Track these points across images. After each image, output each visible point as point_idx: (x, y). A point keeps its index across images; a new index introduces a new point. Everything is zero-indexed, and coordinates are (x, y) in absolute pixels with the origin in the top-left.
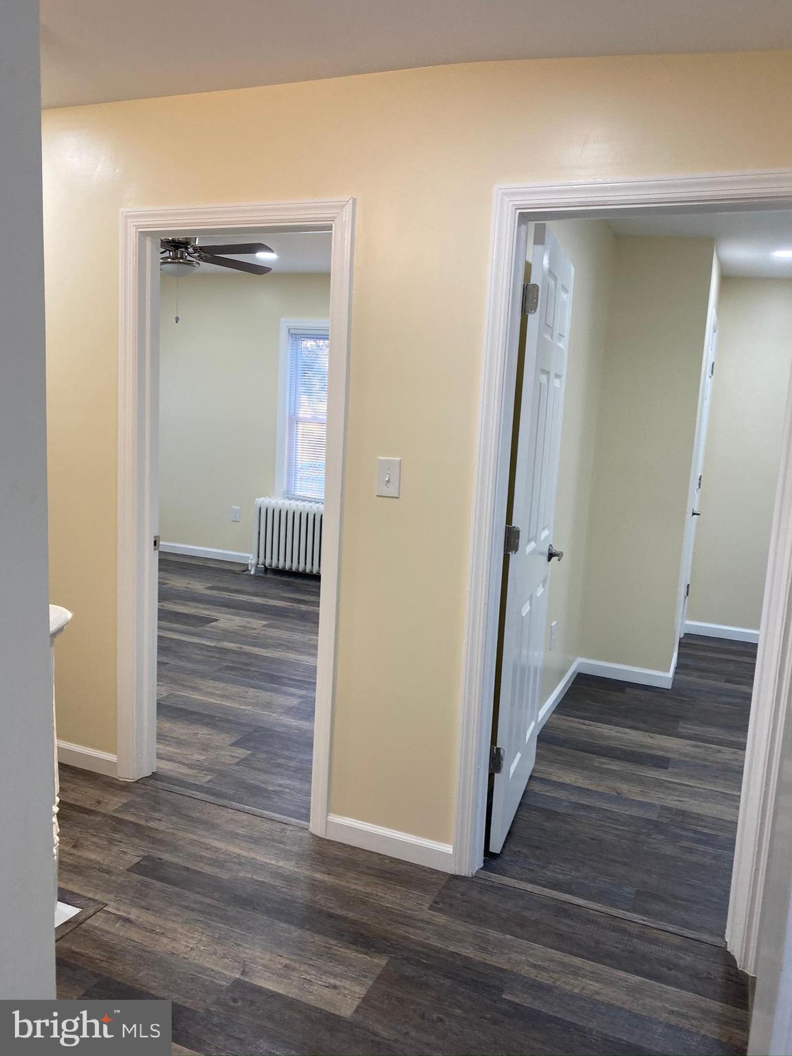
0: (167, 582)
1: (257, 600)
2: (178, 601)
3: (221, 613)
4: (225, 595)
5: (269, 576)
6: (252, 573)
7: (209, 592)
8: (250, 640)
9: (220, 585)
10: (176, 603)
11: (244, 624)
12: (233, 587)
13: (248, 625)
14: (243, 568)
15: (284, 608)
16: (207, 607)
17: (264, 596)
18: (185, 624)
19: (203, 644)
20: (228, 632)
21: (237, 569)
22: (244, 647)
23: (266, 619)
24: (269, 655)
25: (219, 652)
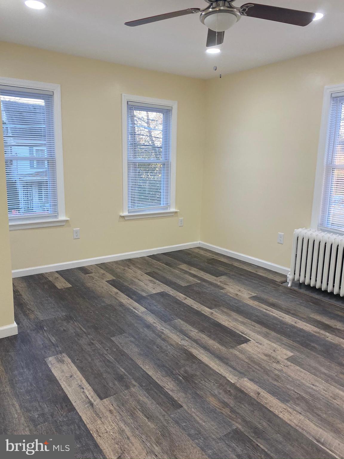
0: (225, 286)
1: (288, 319)
2: (225, 310)
3: (254, 331)
4: (264, 308)
5: (302, 291)
6: (289, 285)
7: (252, 303)
8: (271, 380)
9: (264, 296)
10: (223, 311)
11: (270, 352)
12: (272, 300)
13: (273, 355)
14: (283, 279)
15: (313, 335)
16: (246, 320)
17: (294, 315)
18: (221, 342)
19: (225, 377)
20: (254, 362)
21: (278, 279)
22: (263, 393)
23: (291, 348)
24: (285, 417)
25: (236, 398)
